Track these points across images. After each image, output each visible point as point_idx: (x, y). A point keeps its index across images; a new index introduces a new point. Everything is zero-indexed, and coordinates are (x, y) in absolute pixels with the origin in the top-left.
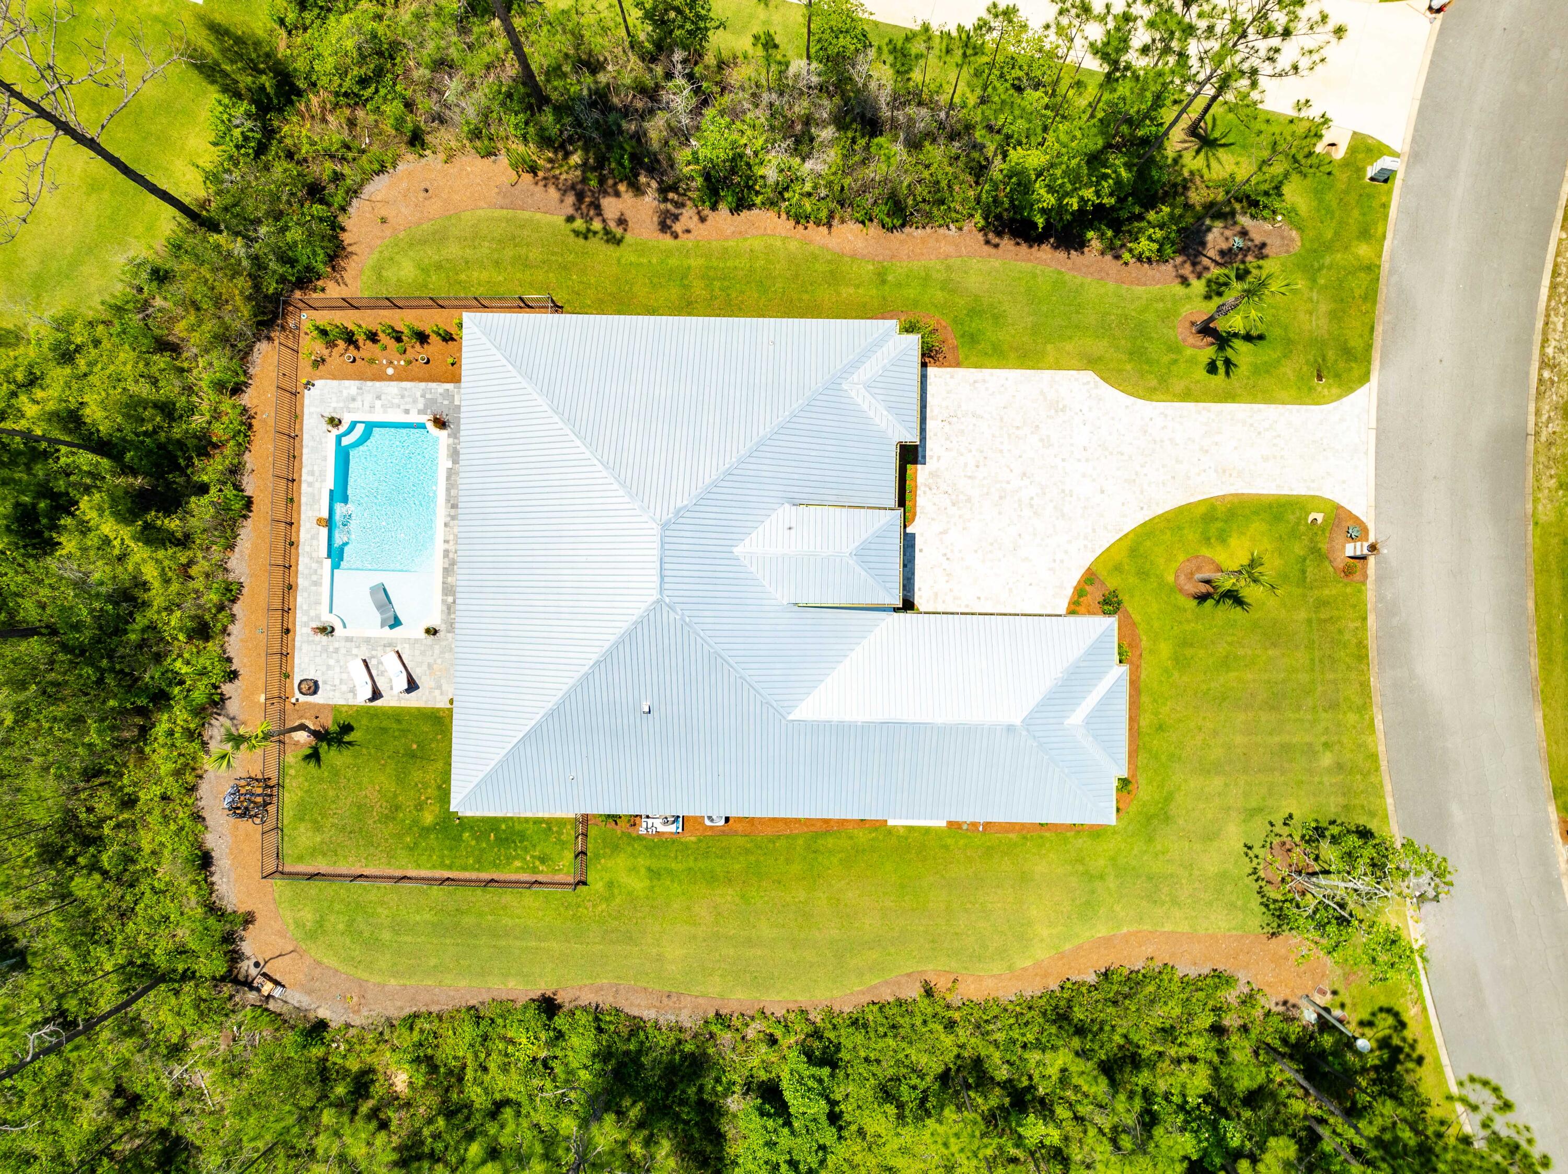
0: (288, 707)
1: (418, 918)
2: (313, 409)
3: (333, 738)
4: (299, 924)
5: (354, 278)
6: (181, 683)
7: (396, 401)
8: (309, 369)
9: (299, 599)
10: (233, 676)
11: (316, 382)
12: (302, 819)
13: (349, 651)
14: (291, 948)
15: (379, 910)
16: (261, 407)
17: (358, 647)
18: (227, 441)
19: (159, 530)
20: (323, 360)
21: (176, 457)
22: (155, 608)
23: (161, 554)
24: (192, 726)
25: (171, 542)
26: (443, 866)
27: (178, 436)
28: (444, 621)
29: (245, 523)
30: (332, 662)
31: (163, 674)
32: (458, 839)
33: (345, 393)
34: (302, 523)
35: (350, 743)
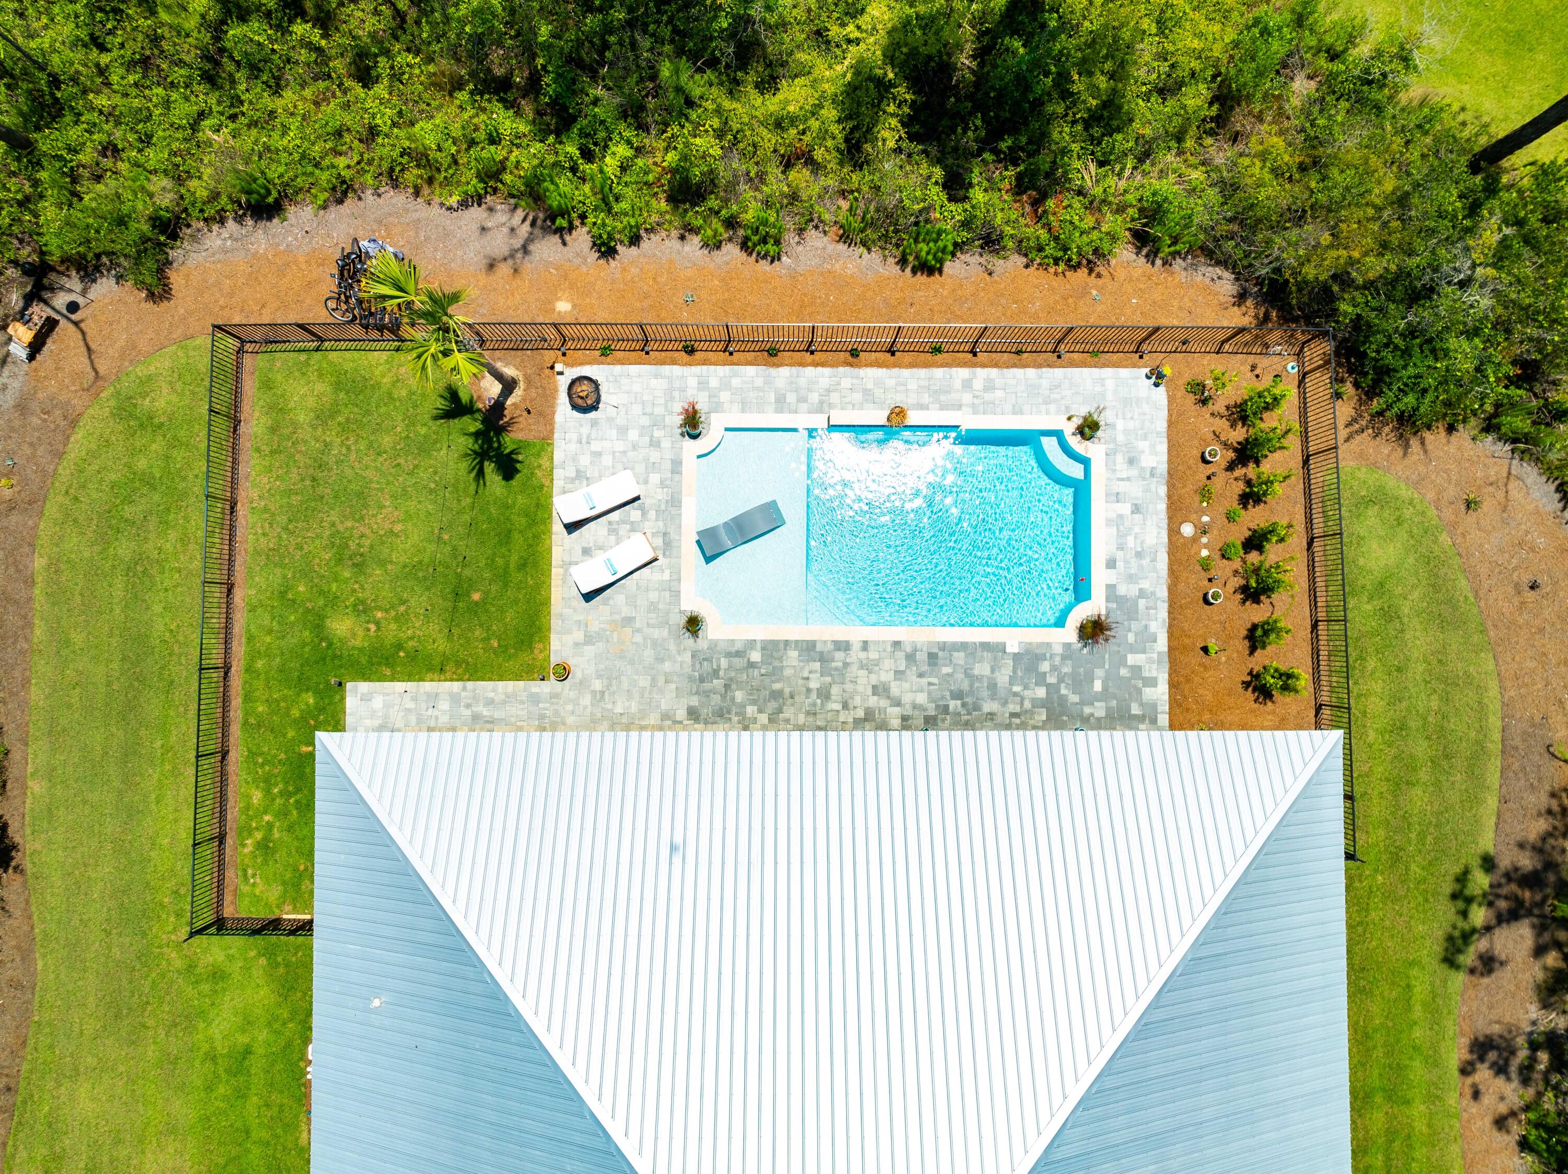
0: (549, 356)
1: (158, 608)
2: (1110, 384)
3: (490, 441)
4: (147, 383)
5: (1361, 455)
6: (587, 155)
7: (1130, 542)
8: (1187, 377)
9: (751, 370)
10: (606, 249)
11: (1162, 389)
12: (338, 386)
13: (653, 467)
14: (102, 370)
15: (173, 535)
16: (1111, 286)
17: (662, 484)
18: (1049, 227)
19: (877, 106)
20: (1204, 402)
21: (1014, 131)
22: (727, 104)
23: (830, 113)
24: (508, 178)
25: (852, 130)
26: (254, 655)
27: (1055, 136)
28: (714, 645)
29: (891, 261)
30: (633, 435)
31: (602, 122)
32: (302, 684)
33: (1143, 445)
34: (896, 371)
35: (481, 473)
